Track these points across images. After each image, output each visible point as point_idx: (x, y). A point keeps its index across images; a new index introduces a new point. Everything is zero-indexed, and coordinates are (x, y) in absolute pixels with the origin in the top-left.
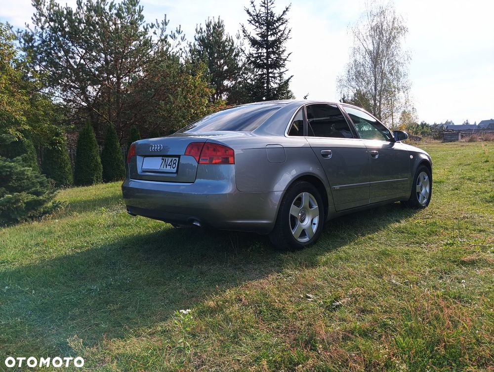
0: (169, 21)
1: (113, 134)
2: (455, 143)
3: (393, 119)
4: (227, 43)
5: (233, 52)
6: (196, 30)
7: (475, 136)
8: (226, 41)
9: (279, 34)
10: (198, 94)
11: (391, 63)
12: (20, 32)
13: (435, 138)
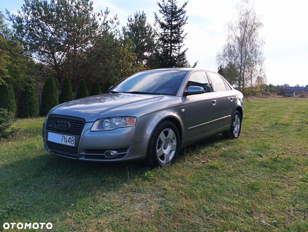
0: (109, 11)
1: (68, 83)
2: (291, 98)
3: (251, 81)
4: (147, 28)
5: (151, 34)
6: (128, 19)
7: (304, 94)
8: (147, 27)
9: (180, 20)
10: (126, 60)
11: (252, 46)
12: (14, 16)
13: (278, 95)
